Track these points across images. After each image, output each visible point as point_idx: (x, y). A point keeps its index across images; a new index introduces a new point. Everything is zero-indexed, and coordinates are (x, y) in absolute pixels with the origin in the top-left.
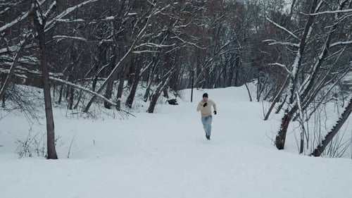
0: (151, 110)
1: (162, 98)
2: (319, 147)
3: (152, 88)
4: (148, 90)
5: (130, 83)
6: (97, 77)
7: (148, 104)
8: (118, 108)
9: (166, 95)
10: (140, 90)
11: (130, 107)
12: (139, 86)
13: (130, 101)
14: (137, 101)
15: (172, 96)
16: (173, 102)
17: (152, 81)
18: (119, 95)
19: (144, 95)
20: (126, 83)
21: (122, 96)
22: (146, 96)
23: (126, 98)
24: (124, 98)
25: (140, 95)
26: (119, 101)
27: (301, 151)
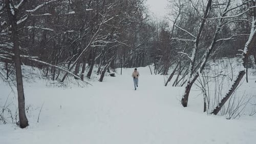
0: (101, 80)
1: (106, 73)
2: (217, 107)
3: (102, 68)
4: (99, 69)
5: (89, 65)
6: (70, 61)
7: (99, 76)
8: (82, 79)
9: (109, 71)
10: (95, 69)
11: (89, 78)
12: (94, 66)
13: (89, 75)
14: (93, 74)
15: (112, 72)
16: (112, 75)
17: (101, 64)
18: (83, 72)
19: (97, 71)
20: (87, 65)
21: (85, 72)
22: (98, 72)
23: (87, 73)
24: (86, 73)
25: (95, 71)
26: (83, 75)
27: (205, 111)
